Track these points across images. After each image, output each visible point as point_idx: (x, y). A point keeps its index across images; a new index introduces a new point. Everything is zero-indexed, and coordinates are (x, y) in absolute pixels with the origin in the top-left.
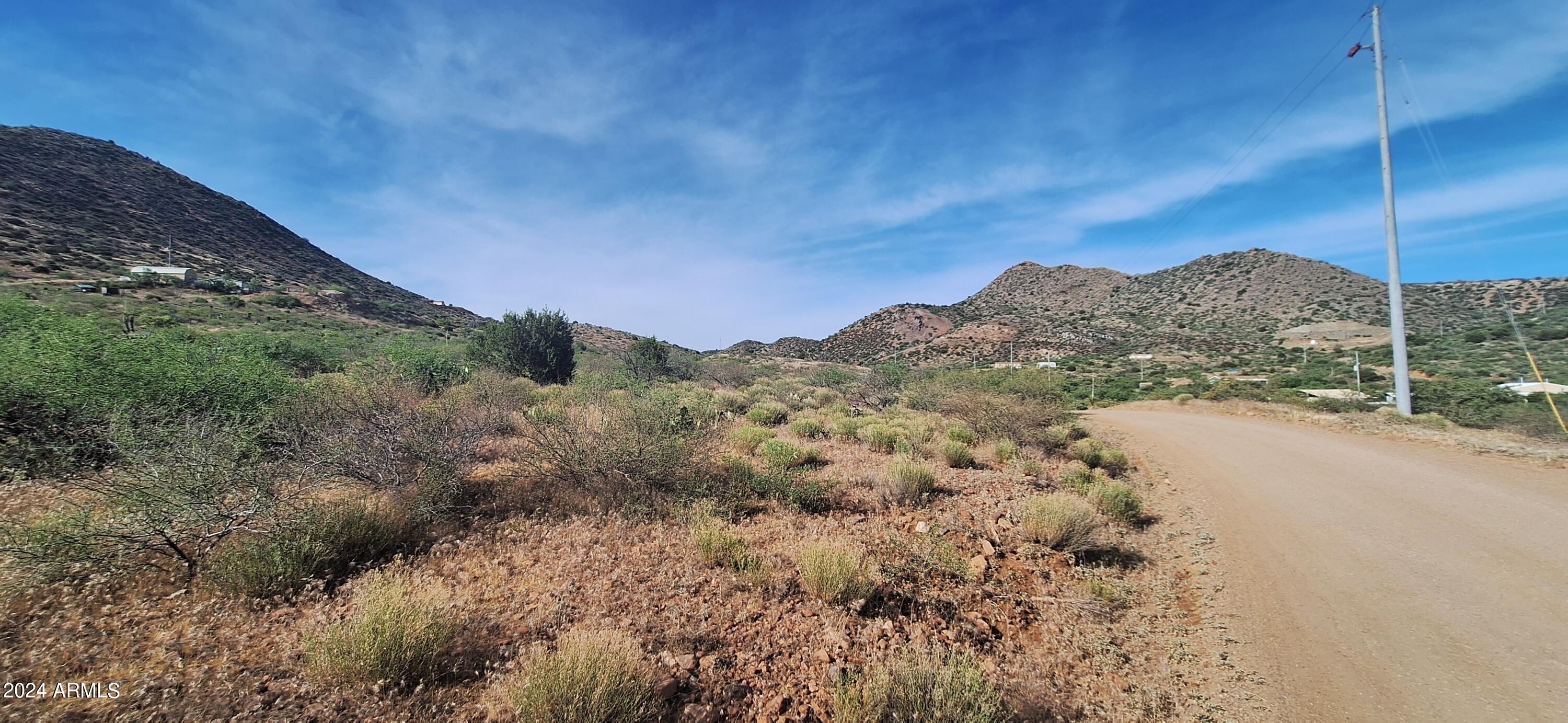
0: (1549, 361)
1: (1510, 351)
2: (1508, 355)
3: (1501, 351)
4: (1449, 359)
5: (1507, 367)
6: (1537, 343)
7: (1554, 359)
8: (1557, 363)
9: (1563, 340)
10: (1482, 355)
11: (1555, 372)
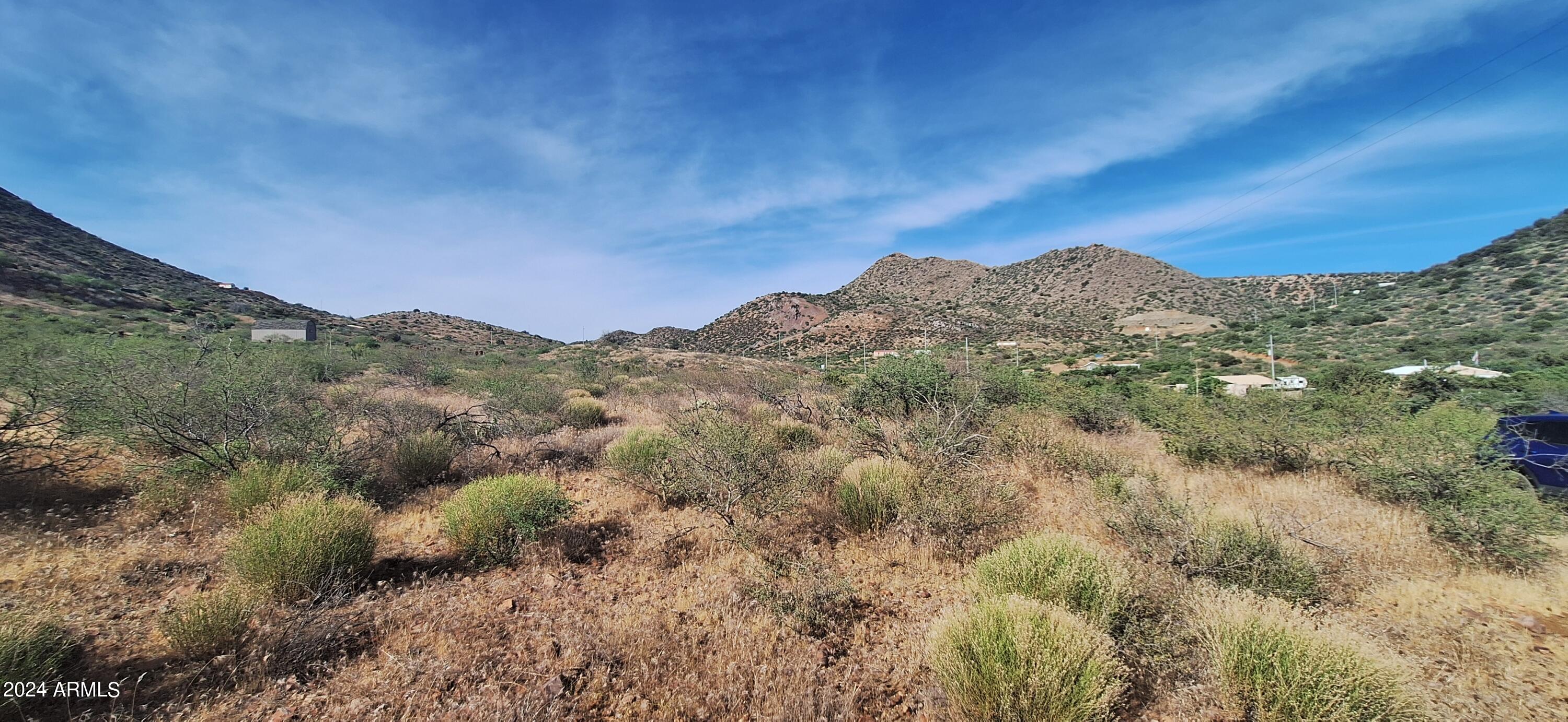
0: (1366, 344)
1: (1331, 335)
2: (1330, 338)
3: (1323, 335)
4: (1283, 343)
5: (1334, 350)
6: (1351, 328)
7: (1371, 342)
8: (1373, 345)
9: (1372, 325)
10: (1310, 339)
11: (1380, 354)
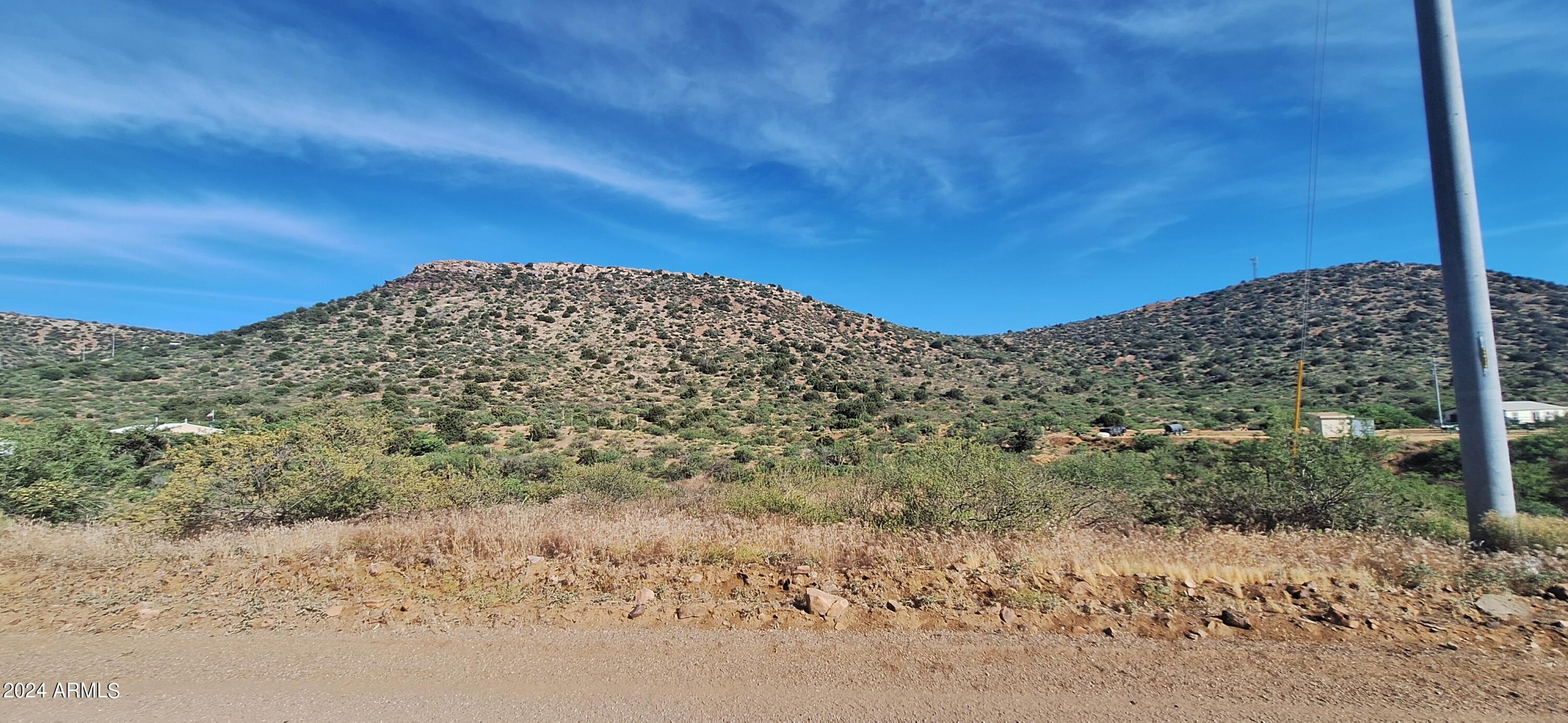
0: (131, 402)
1: (92, 390)
2: (89, 394)
3: (82, 390)
4: (23, 397)
5: (91, 407)
6: (118, 383)
7: (136, 400)
8: (138, 403)
9: (142, 382)
10: (62, 394)
11: (142, 413)
